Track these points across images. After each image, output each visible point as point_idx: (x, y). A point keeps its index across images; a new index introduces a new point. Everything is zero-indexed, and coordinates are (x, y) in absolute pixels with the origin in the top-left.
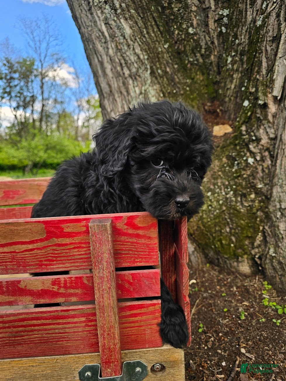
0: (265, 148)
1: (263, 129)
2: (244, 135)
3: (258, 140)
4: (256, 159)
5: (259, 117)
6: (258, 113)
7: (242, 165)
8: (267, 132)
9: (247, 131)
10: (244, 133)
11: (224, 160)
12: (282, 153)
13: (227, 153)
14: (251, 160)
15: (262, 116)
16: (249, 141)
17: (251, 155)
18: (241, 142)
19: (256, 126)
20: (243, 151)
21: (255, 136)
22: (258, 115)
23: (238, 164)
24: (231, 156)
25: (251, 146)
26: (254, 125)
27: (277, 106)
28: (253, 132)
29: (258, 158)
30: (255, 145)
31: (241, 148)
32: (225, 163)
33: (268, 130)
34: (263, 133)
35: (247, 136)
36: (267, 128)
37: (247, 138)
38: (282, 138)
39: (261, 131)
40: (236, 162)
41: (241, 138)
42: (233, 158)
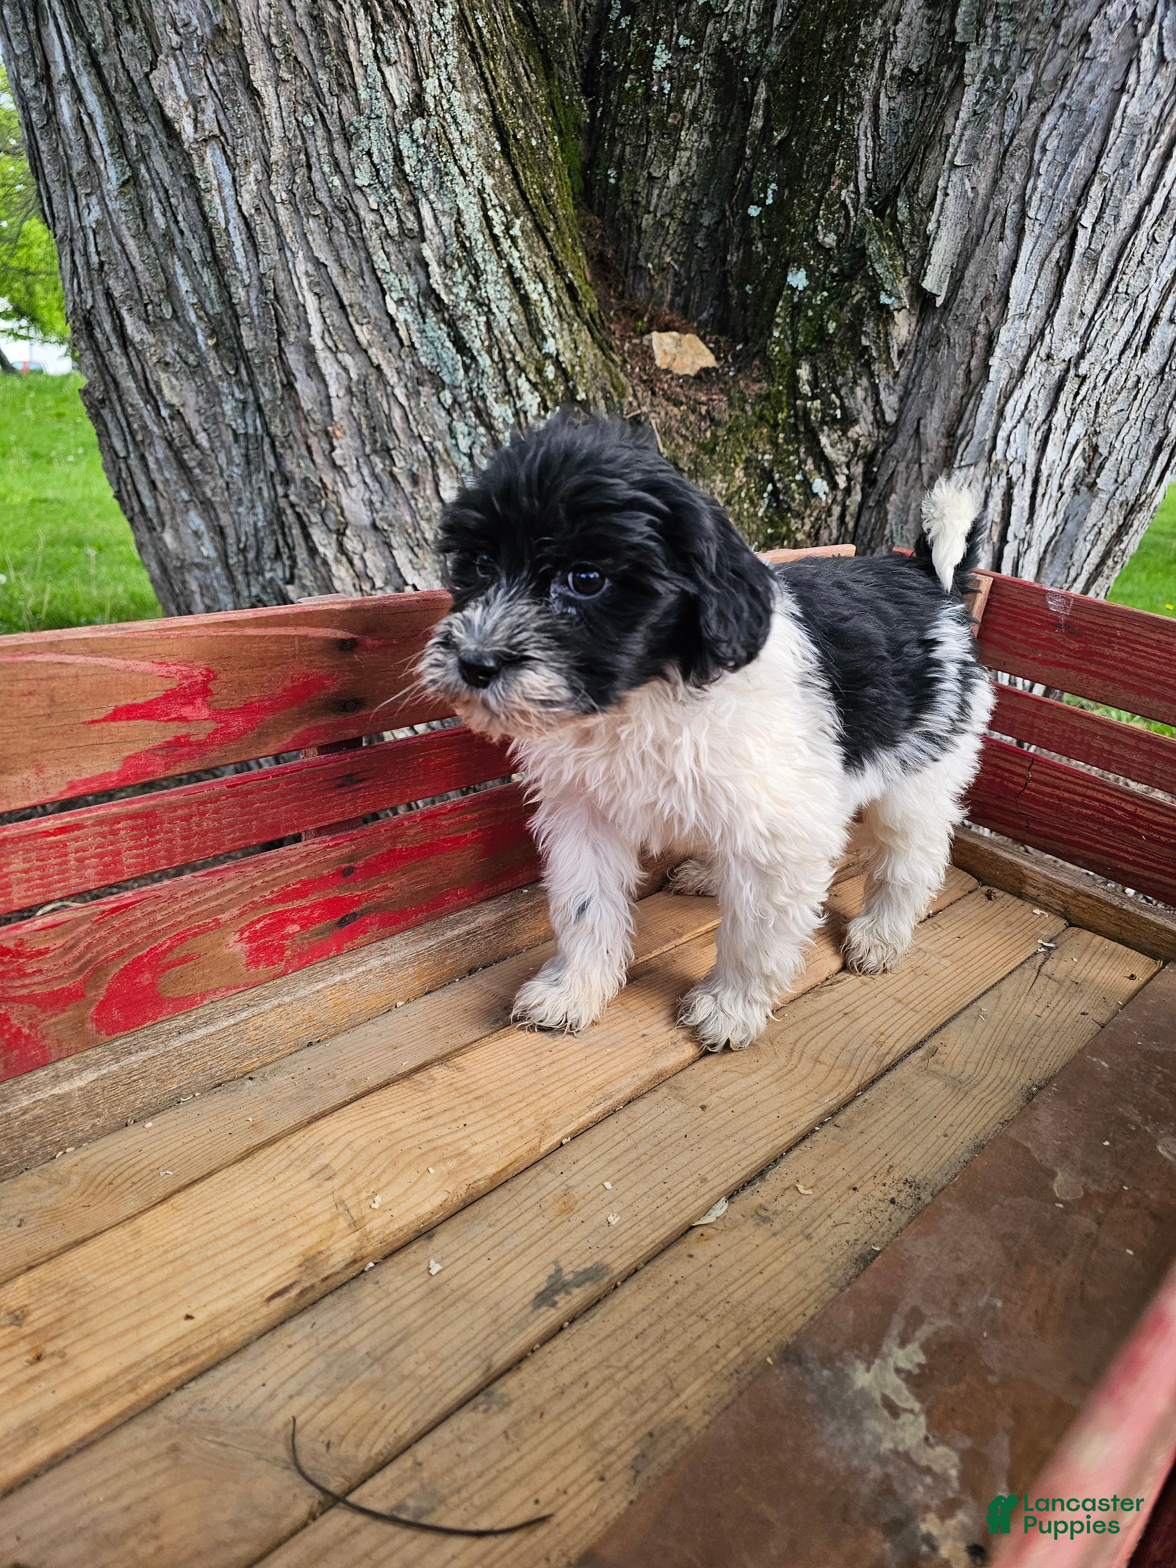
0: (860, 451)
1: (866, 390)
2: (805, 398)
3: (848, 421)
4: (834, 486)
5: (866, 348)
6: (866, 334)
7: (793, 499)
8: (878, 402)
9: (814, 383)
10: (806, 389)
11: (739, 473)
12: (914, 475)
13: (747, 452)
14: (820, 486)
15: (878, 349)
16: (823, 422)
17: (818, 468)
18: (792, 420)
19: (850, 373)
20: (796, 452)
21: (843, 407)
22: (865, 342)
23: (775, 493)
24: (759, 464)
25: (824, 440)
26: (846, 368)
27: (914, 320)
28: (836, 390)
29: (842, 481)
30: (835, 436)
31: (787, 441)
32: (740, 488)
33: (883, 396)
34: (865, 400)
35: (817, 403)
36: (881, 387)
37: (817, 411)
38: (922, 430)
39: (860, 393)
40: (770, 487)
41: (794, 407)
42: (763, 469)
